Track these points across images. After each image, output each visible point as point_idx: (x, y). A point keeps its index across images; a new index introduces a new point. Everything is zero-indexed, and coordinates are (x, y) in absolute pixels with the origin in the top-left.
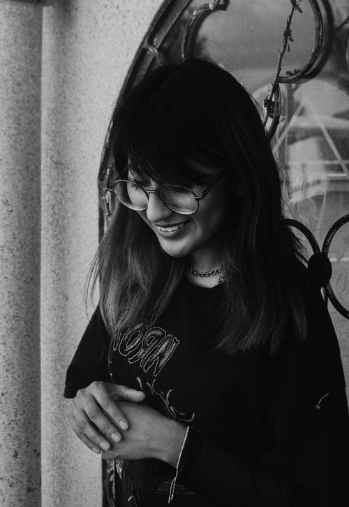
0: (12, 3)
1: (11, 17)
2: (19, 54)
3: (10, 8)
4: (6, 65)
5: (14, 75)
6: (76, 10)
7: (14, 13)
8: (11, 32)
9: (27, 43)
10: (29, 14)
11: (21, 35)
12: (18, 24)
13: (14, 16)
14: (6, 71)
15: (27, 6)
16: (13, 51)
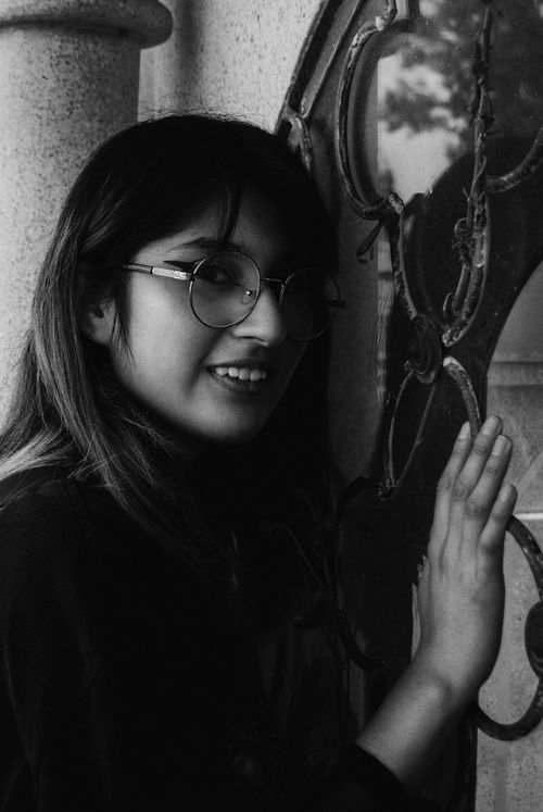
0: (65, 38)
1: (63, 65)
2: (76, 135)
3: (61, 47)
4: (51, 155)
5: (65, 176)
6: (202, 50)
7: (69, 56)
8: (63, 92)
9: (94, 114)
10: (100, 59)
11: (81, 98)
12: (76, 77)
13: (68, 63)
14: (50, 169)
15: (96, 43)
16: (66, 131)
